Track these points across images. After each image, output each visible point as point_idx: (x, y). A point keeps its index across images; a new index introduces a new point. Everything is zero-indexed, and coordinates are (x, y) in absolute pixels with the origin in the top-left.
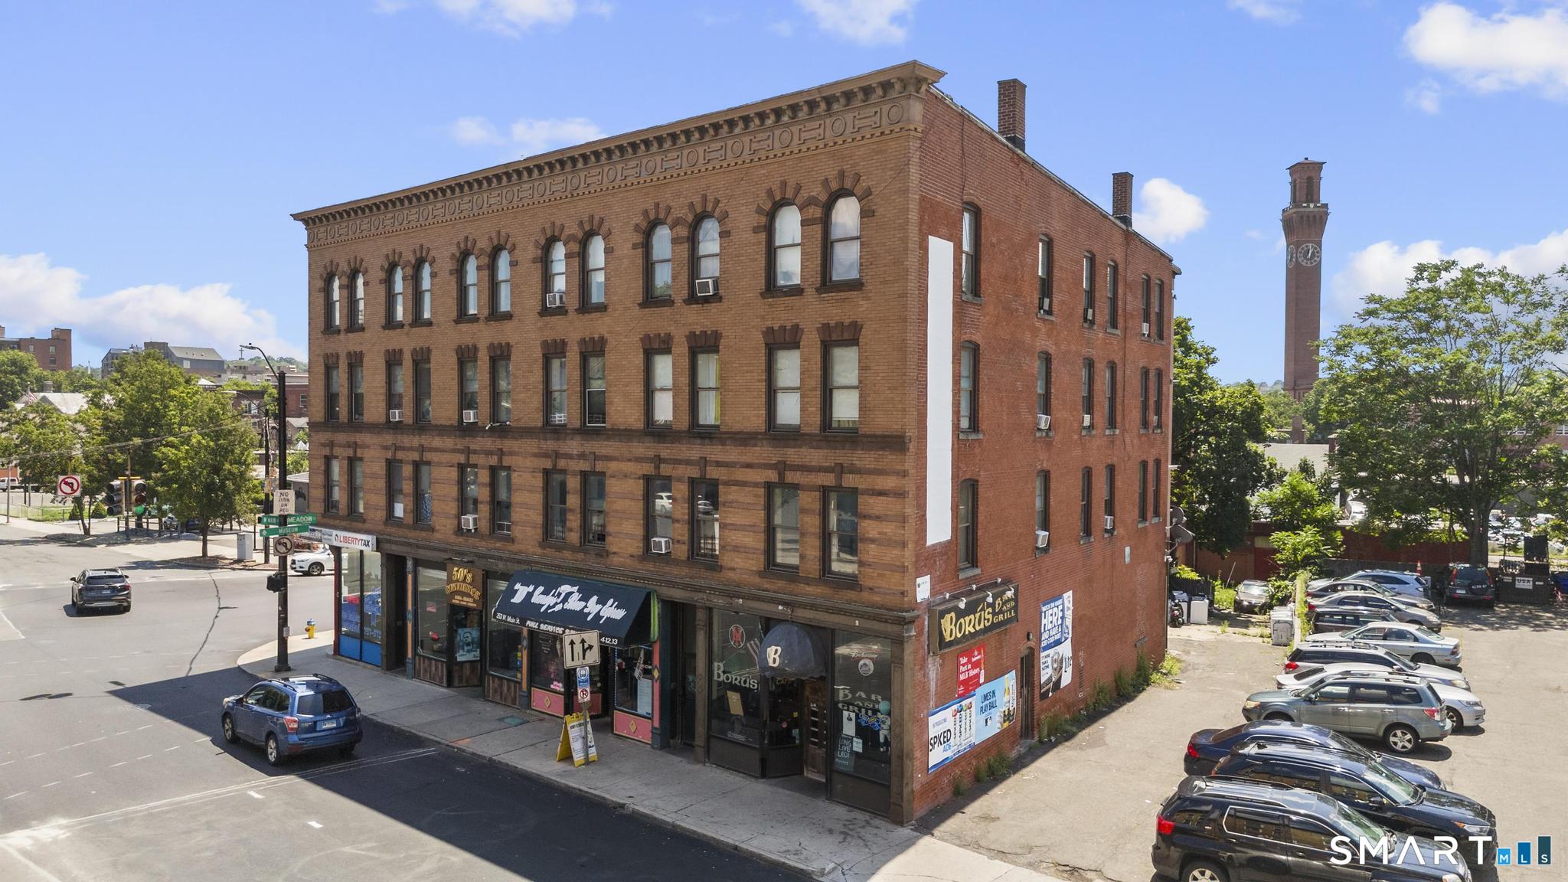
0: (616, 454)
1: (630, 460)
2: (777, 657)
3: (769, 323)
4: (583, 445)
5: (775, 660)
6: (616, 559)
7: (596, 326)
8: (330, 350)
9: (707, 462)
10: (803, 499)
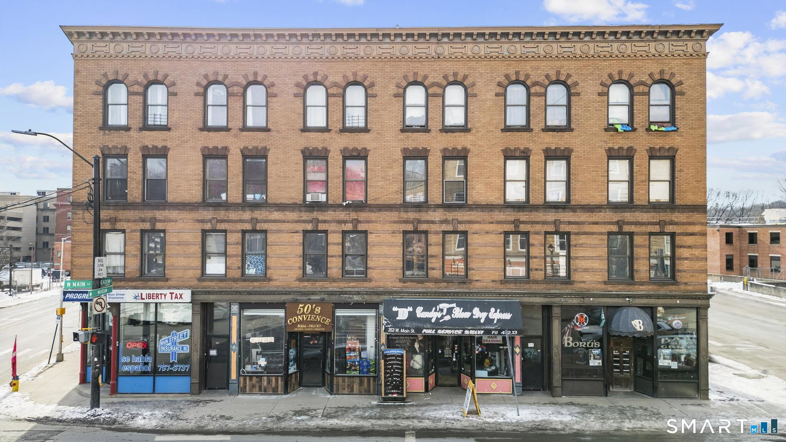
0: (479, 219)
1: (492, 223)
2: (641, 325)
3: (611, 145)
4: (446, 215)
5: (640, 328)
6: (478, 284)
7: (460, 141)
8: (113, 144)
9: (561, 222)
10: (638, 240)
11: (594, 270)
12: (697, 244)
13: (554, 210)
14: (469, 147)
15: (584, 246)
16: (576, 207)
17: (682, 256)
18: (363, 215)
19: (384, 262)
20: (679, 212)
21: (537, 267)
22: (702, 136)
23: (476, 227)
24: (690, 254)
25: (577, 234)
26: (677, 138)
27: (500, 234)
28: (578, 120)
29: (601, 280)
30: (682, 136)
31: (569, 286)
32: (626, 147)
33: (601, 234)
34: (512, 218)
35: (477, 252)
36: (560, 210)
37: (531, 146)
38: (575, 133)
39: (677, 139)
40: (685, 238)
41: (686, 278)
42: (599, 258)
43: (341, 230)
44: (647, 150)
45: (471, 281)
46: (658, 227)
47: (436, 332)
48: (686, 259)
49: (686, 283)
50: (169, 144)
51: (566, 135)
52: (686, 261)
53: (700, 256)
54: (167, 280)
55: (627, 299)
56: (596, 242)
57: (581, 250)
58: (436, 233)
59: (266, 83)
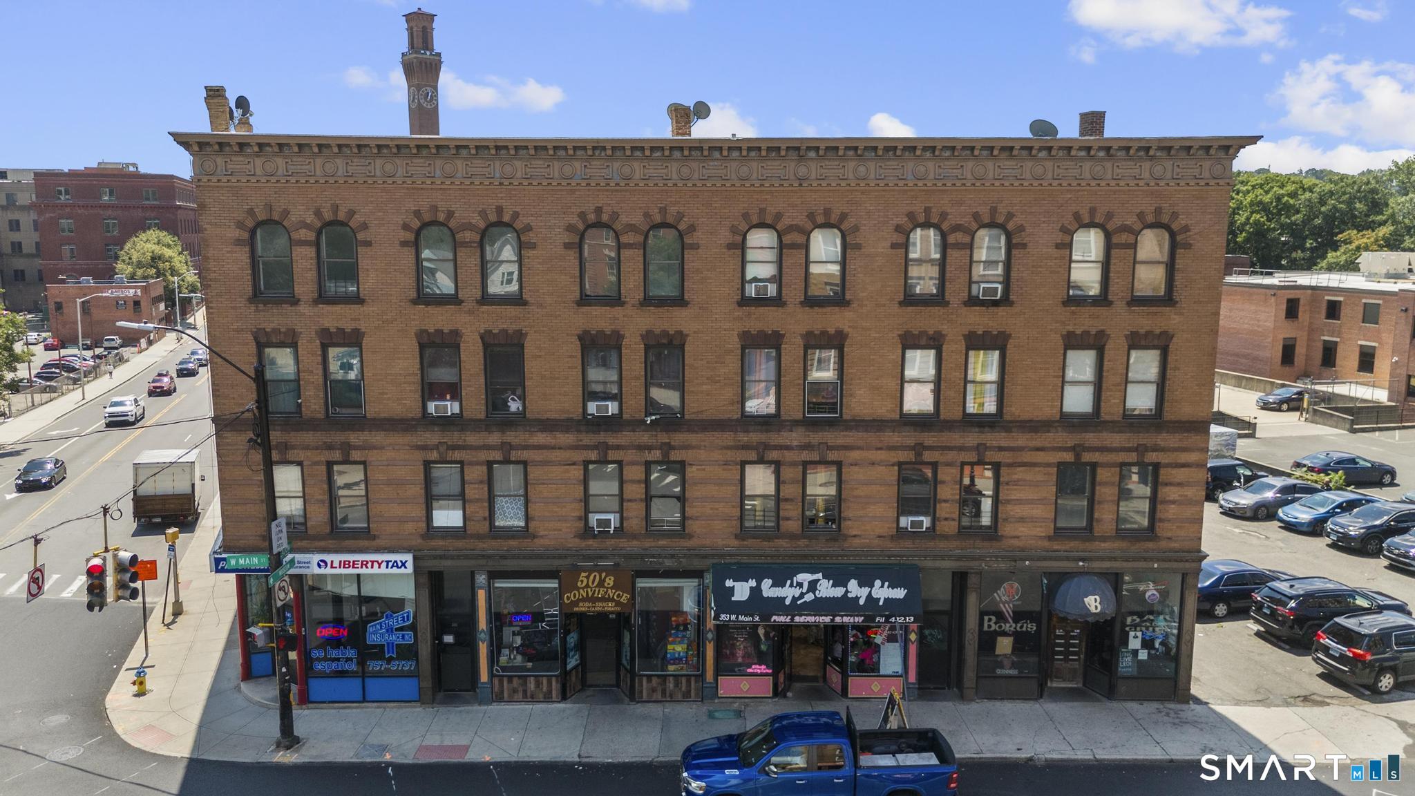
0: (860, 443)
1: (880, 449)
2: (1098, 604)
3: (1071, 328)
4: (809, 436)
5: (1096, 607)
6: (857, 541)
7: (834, 320)
8: (272, 325)
9: (986, 448)
10: (1102, 474)
11: (1035, 520)
12: (1191, 480)
13: (977, 430)
14: (846, 329)
15: (1020, 483)
16: (1011, 425)
17: (1167, 498)
18: (678, 438)
19: (712, 509)
20: (1167, 432)
21: (947, 516)
22: (1212, 314)
23: (855, 455)
24: (1179, 496)
25: (1010, 465)
26: (1175, 317)
27: (893, 465)
28: (1021, 288)
29: (1044, 534)
30: (1182, 314)
31: (995, 544)
32: (1093, 331)
33: (1049, 465)
34: (911, 442)
35: (856, 493)
36: (987, 429)
37: (945, 328)
38: (1016, 309)
39: (1174, 319)
40: (1174, 471)
41: (1171, 530)
42: (1042, 501)
43: (643, 460)
44: (1126, 336)
45: (846, 537)
46: (1134, 454)
47: (792, 619)
48: (1173, 502)
49: (1169, 538)
50: (363, 326)
51: (1001, 311)
52: (1173, 506)
53: (1194, 499)
54: (374, 538)
55: (1081, 564)
56: (1040, 478)
57: (1015, 490)
58: (794, 464)
59: (518, 225)
